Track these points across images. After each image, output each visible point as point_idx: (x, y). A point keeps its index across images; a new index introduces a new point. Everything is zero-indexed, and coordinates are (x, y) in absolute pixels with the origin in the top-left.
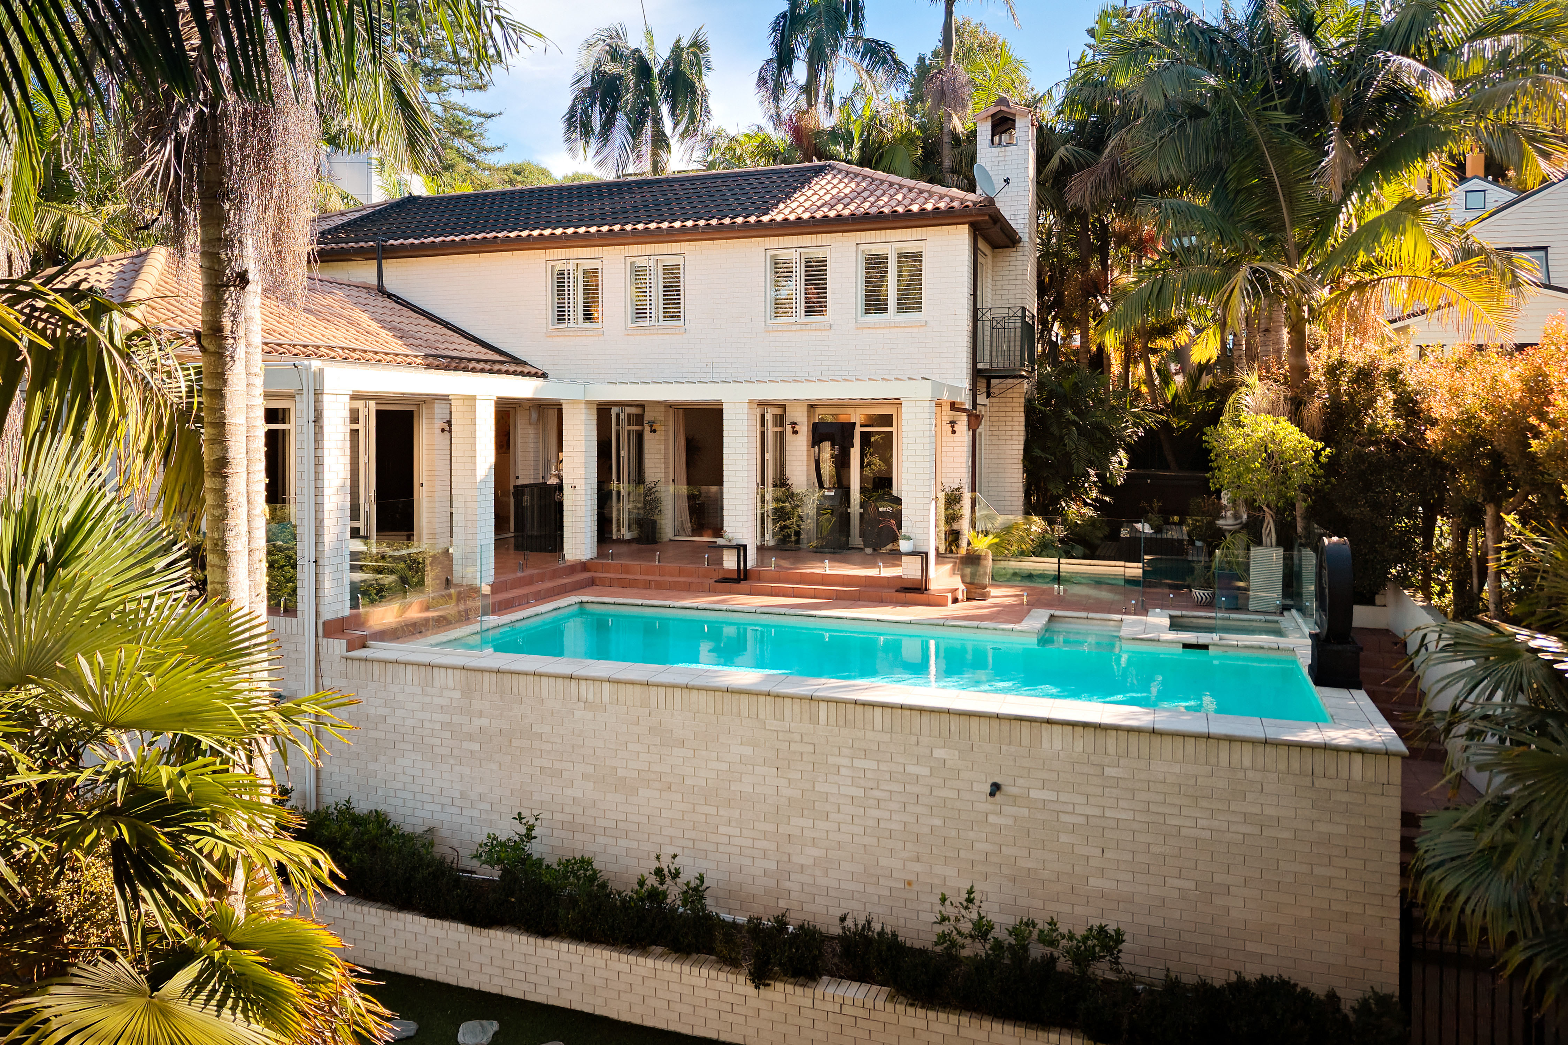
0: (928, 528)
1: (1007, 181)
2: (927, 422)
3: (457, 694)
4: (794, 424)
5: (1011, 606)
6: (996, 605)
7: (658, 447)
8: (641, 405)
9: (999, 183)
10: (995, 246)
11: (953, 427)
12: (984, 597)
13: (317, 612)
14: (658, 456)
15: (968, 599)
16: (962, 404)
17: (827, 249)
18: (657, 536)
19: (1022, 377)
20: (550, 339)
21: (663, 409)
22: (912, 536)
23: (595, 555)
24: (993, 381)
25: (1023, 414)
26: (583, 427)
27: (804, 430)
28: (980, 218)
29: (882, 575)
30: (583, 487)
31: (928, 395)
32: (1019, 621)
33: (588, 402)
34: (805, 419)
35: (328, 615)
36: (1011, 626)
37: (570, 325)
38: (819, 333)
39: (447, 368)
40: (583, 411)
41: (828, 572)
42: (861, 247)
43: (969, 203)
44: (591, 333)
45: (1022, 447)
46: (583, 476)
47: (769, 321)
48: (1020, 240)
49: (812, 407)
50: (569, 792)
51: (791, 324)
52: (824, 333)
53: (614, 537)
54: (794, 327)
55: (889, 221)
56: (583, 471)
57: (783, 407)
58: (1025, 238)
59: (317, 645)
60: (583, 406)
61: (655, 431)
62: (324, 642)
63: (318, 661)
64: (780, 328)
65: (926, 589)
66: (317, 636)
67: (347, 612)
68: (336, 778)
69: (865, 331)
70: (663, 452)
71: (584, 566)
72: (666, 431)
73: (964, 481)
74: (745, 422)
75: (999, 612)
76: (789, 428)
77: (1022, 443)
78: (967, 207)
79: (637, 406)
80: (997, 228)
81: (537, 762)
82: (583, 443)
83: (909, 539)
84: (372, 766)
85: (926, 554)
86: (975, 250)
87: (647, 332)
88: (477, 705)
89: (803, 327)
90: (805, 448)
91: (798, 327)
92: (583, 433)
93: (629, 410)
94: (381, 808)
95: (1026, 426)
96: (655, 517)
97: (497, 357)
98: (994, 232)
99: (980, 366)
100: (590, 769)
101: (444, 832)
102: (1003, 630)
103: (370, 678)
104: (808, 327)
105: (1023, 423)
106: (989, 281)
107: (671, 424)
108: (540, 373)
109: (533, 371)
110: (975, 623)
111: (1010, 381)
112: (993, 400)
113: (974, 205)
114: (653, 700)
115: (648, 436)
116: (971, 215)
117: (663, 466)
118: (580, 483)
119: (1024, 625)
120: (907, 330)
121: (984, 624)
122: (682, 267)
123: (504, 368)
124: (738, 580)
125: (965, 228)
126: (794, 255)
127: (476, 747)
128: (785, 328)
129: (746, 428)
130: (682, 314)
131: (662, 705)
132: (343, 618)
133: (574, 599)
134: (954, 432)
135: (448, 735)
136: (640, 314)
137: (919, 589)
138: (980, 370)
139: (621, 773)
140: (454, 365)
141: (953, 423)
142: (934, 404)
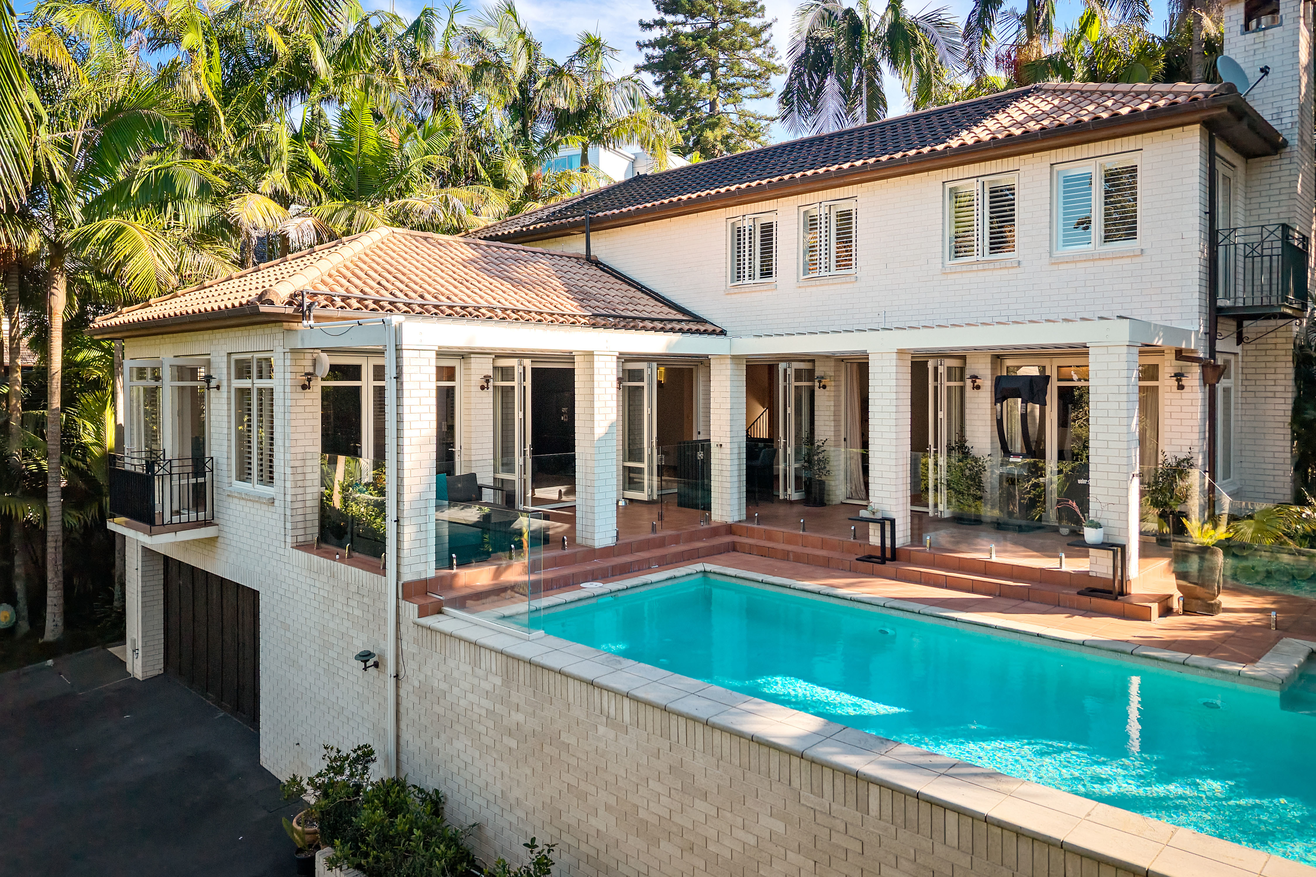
0: (1127, 513)
1: (1265, 71)
2: (1124, 373)
3: (498, 681)
4: (974, 378)
5: (1250, 628)
6: (1226, 625)
7: (828, 403)
8: (811, 359)
9: (1253, 74)
10: (1248, 155)
11: (1179, 381)
12: (1211, 609)
13: (398, 573)
14: (827, 413)
15: (1186, 612)
16: (1192, 351)
17: (1015, 175)
18: (826, 498)
19: (1284, 316)
20: (729, 297)
21: (832, 364)
22: (1102, 522)
23: (744, 517)
24: (1246, 323)
25: (1291, 365)
26: (728, 383)
27: (987, 384)
28: (1215, 112)
29: (1065, 568)
30: (729, 445)
31: (1125, 337)
32: (1252, 660)
33: (735, 358)
34: (989, 372)
35: (407, 577)
36: (1237, 667)
37: (745, 282)
38: (1005, 272)
39: (615, 327)
40: (729, 367)
41: (994, 559)
42: (1056, 167)
43: (1201, 96)
44: (765, 288)
45: (1290, 407)
46: (728, 434)
47: (948, 262)
48: (1285, 144)
49: (998, 358)
50: (593, 821)
51: (971, 263)
52: (1011, 271)
53: (781, 497)
54: (975, 267)
55: (1089, 131)
56: (728, 428)
57: (963, 358)
58: (1294, 141)
59: (398, 607)
60: (729, 361)
61: (824, 387)
62: (402, 603)
63: (398, 623)
64: (959, 269)
65: (1122, 593)
66: (397, 597)
67: (431, 572)
68: (411, 748)
69: (1062, 267)
70: (832, 408)
71: (729, 529)
72: (837, 386)
73: (1196, 450)
74: (894, 376)
75: (1225, 640)
76: (969, 383)
77: (1290, 401)
78: (1196, 99)
79: (809, 361)
80: (1244, 125)
81: (566, 777)
82: (729, 400)
83: (1097, 526)
84: (436, 743)
85: (1123, 548)
86: (1211, 157)
87: (818, 283)
88: (515, 697)
89: (986, 266)
90: (989, 406)
91: (980, 267)
92: (729, 389)
93: (796, 365)
94: (443, 789)
95: (1296, 379)
96: (824, 478)
97: (680, 316)
98: (1240, 130)
99: (1221, 303)
100: (612, 801)
101: (489, 832)
102: (1224, 672)
103: (434, 649)
104: (991, 266)
105: (1292, 376)
106: (1240, 198)
107: (843, 378)
108: (718, 330)
109: (710, 328)
110: (1182, 656)
111: (1272, 322)
112: (1247, 347)
113: (1206, 96)
114: (674, 730)
115: (818, 392)
116: (1202, 110)
117: (832, 423)
118: (726, 441)
119: (1260, 669)
120: (1116, 262)
121: (1197, 658)
122: (854, 212)
123: (686, 327)
124: (883, 560)
125: (1196, 129)
126: (974, 187)
127: (513, 744)
128: (964, 268)
129: (894, 383)
130: (853, 262)
131: (683, 741)
132: (426, 580)
133: (699, 567)
134: (1181, 387)
135: (491, 724)
136: (810, 265)
137: (1111, 592)
138: (1221, 309)
139: (642, 814)
140: (622, 324)
141: (1179, 376)
142: (1136, 350)
